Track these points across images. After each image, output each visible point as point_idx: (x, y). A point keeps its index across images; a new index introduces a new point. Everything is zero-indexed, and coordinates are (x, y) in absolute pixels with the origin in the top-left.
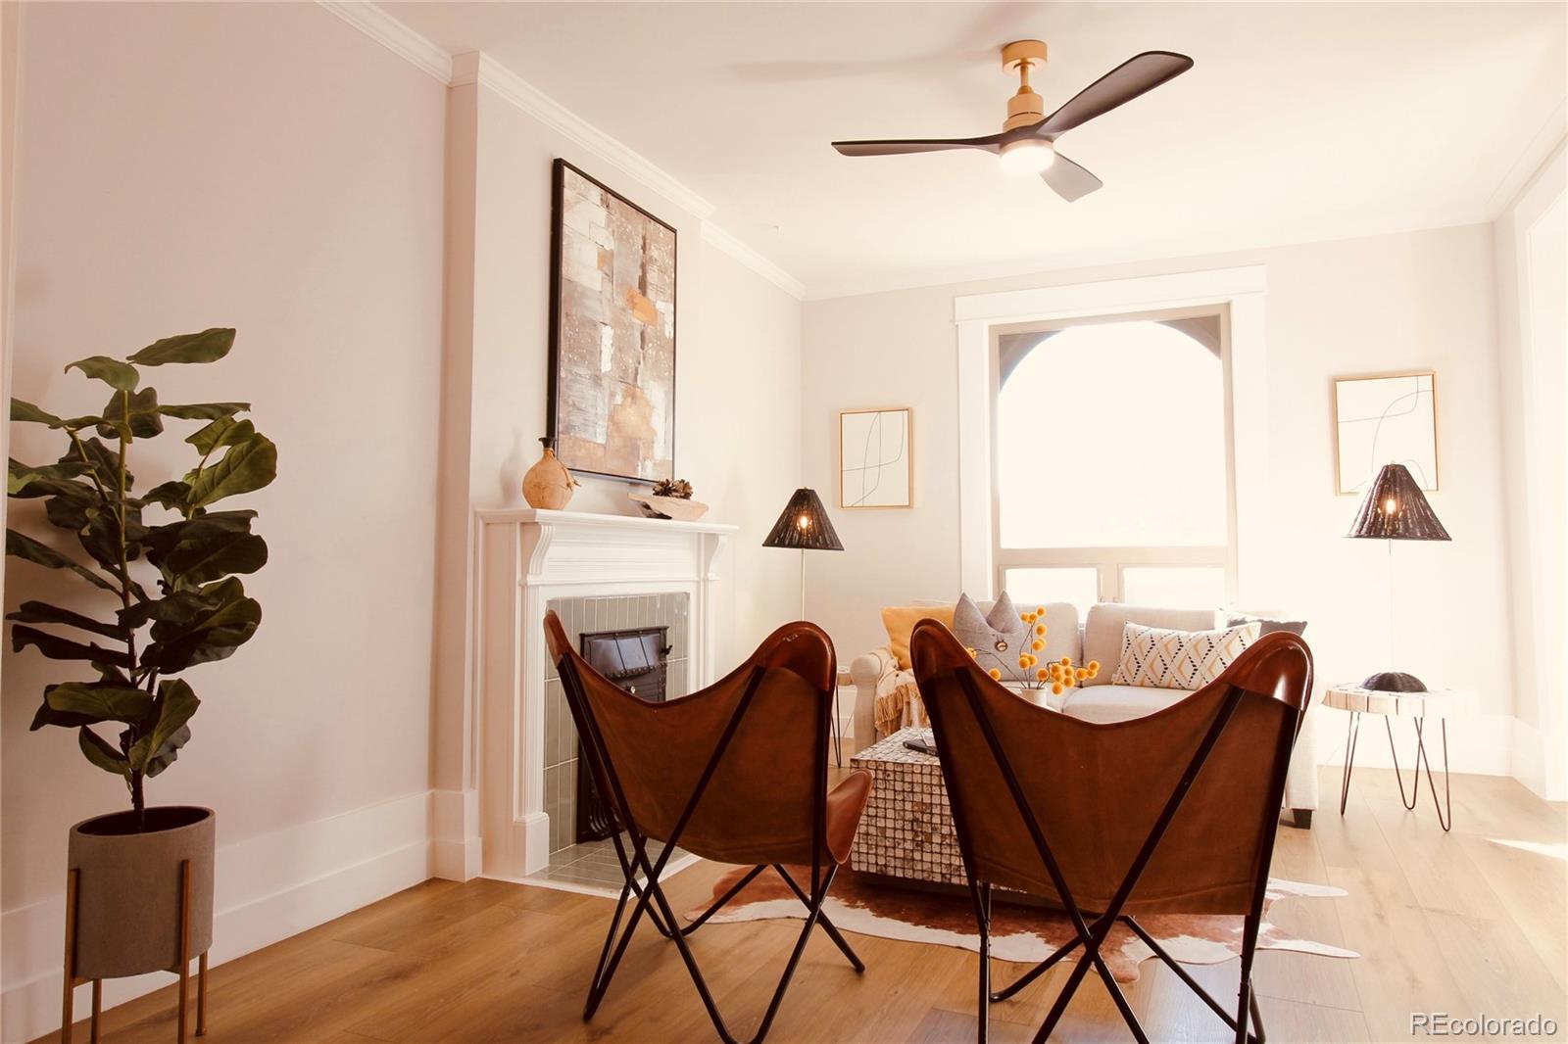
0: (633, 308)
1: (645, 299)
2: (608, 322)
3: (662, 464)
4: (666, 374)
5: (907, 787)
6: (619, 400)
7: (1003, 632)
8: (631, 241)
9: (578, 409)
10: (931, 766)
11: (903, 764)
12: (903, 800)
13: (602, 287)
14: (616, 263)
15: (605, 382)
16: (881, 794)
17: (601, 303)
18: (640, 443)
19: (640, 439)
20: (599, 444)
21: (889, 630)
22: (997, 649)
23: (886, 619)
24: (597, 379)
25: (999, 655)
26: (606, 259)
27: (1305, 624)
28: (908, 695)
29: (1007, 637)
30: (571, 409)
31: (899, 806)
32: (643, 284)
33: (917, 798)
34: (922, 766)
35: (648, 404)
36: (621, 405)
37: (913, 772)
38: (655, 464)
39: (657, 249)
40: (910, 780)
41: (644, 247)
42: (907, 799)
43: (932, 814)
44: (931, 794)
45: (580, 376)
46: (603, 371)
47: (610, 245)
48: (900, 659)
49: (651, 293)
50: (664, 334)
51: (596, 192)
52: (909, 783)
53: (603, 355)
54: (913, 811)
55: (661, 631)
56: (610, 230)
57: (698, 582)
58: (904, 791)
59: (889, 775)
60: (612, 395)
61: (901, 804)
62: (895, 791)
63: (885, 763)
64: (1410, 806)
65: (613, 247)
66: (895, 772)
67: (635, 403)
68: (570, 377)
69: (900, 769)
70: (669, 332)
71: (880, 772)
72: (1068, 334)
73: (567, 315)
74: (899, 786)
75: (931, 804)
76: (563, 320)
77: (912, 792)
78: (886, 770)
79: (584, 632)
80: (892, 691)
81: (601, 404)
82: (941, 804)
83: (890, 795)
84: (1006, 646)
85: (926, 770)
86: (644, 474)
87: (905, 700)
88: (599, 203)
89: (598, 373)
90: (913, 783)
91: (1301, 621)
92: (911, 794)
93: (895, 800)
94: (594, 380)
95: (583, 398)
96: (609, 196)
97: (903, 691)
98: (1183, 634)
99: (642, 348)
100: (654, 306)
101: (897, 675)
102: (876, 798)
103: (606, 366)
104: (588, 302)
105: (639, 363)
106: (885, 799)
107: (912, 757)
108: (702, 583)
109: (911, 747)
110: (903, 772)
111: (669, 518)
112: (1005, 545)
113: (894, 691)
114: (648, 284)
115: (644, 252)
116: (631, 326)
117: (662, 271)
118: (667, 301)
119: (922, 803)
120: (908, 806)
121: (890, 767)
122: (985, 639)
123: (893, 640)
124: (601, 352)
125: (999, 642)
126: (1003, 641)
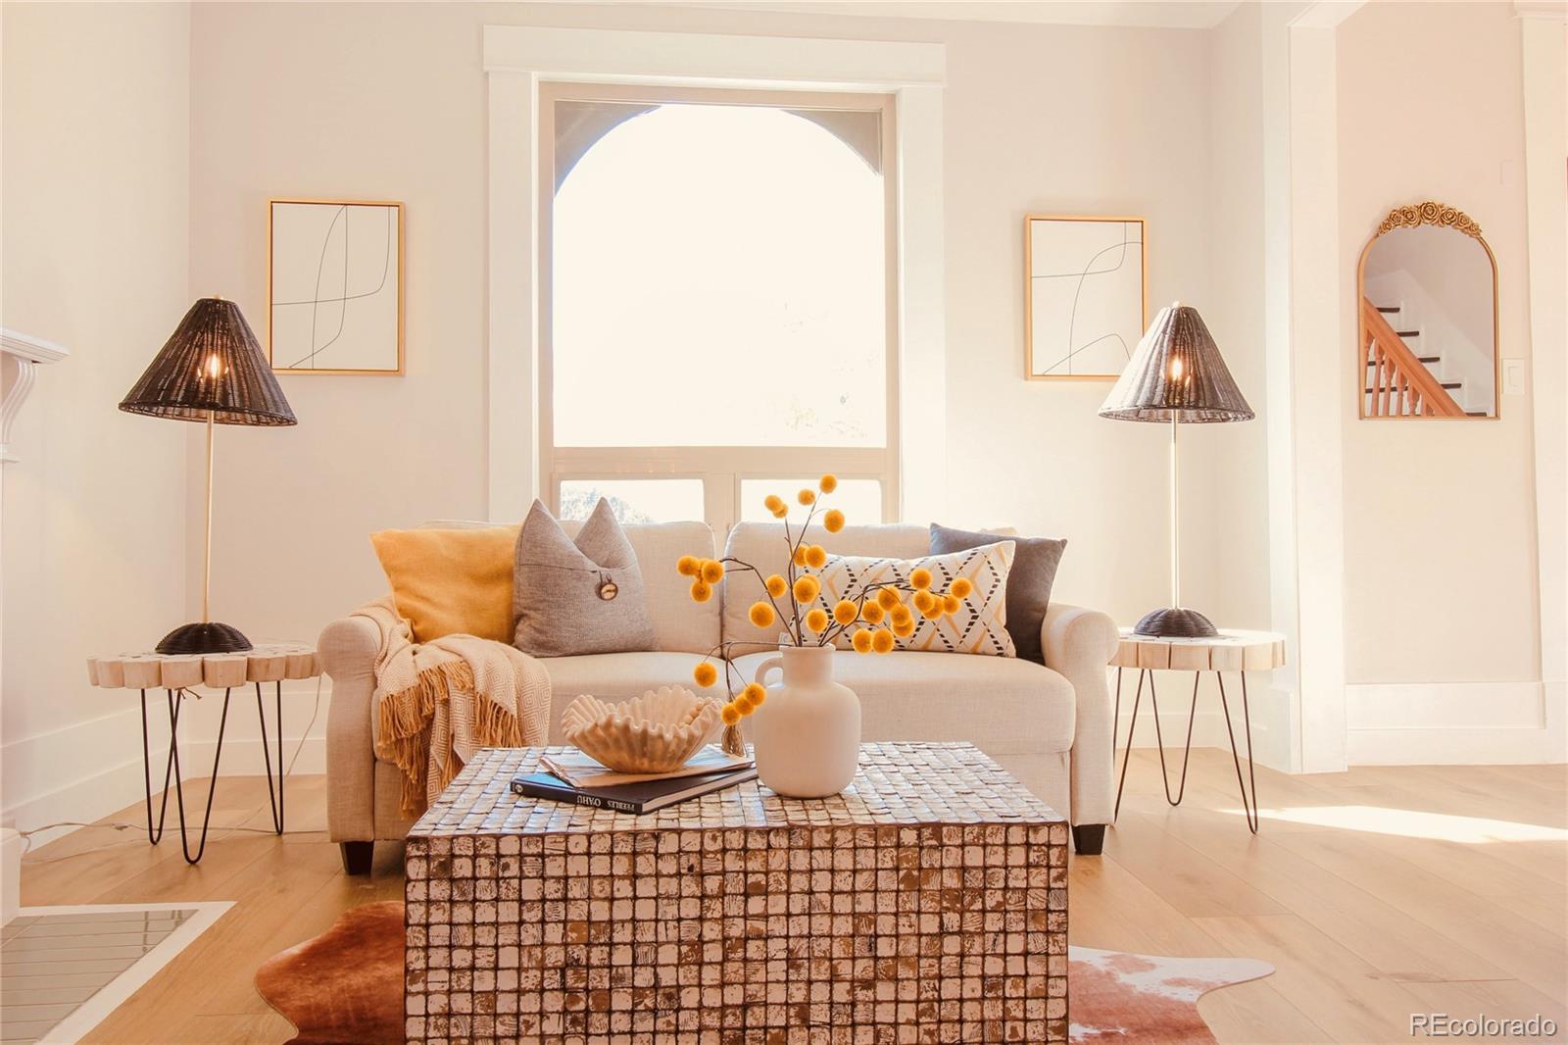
5: (552, 889)
7: (606, 565)
10: (612, 834)
11: (542, 836)
12: (543, 922)
16: (486, 913)
21: (390, 570)
22: (601, 597)
23: (382, 551)
25: (607, 606)
27: (1064, 543)
28: (444, 685)
29: (615, 574)
31: (530, 935)
33: (577, 912)
34: (589, 836)
37: (567, 854)
40: (560, 873)
42: (551, 916)
43: (611, 944)
44: (612, 900)
48: (414, 622)
52: (558, 879)
54: (566, 945)
58: (543, 900)
59: (506, 867)
61: (535, 931)
62: (521, 902)
63: (498, 838)
64: (1176, 802)
66: (521, 856)
69: (534, 849)
71: (483, 863)
72: (667, 111)
74: (531, 890)
75: (611, 922)
77: (565, 899)
78: (499, 856)
80: (412, 681)
82: (634, 920)
83: (509, 912)
84: (616, 591)
85: (600, 845)
87: (440, 695)
90: (566, 878)
91: (1059, 540)
92: (561, 906)
93: (521, 923)
97: (435, 680)
98: (898, 562)
101: (414, 653)
102: (473, 924)
106: (496, 924)
107: (549, 818)
109: (532, 792)
110: (542, 856)
112: (560, 441)
113: (417, 681)
119: (589, 922)
120: (554, 934)
121: (509, 847)
122: (579, 578)
123: (397, 589)
125: (601, 587)
126: (610, 582)
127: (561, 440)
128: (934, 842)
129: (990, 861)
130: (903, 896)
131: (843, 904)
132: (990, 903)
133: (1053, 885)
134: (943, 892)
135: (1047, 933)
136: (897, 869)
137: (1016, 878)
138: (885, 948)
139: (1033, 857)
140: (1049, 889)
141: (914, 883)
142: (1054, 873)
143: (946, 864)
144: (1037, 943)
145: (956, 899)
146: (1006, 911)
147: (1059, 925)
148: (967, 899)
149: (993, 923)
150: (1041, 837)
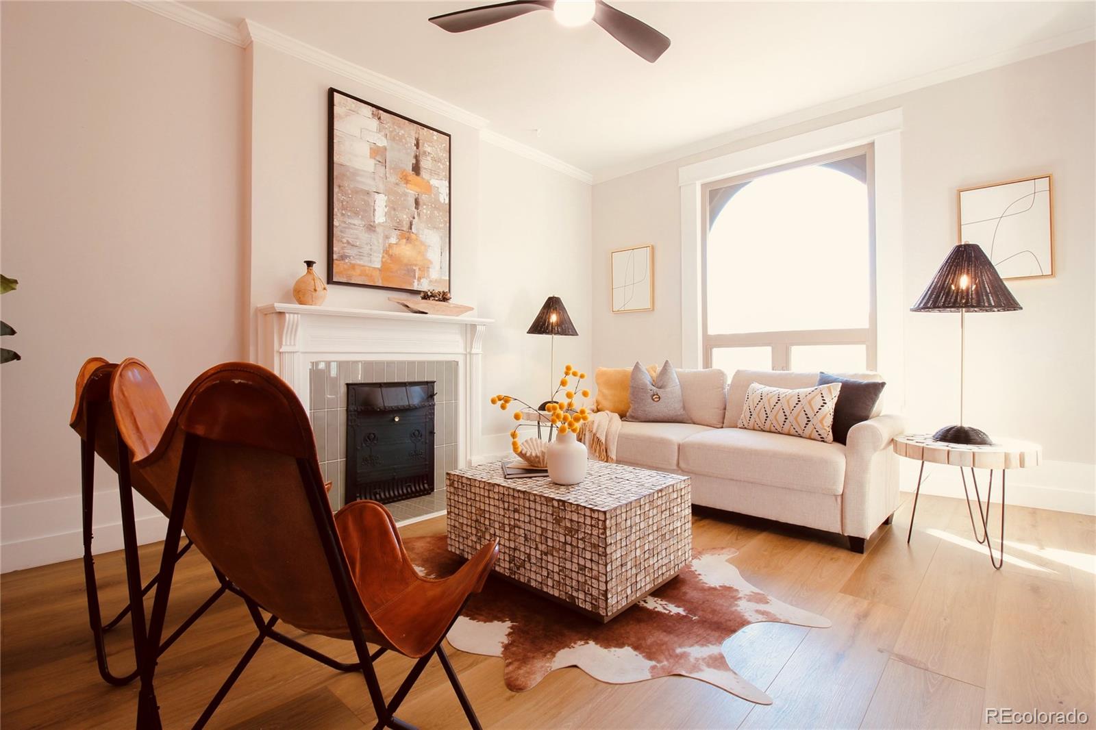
0: (407, 183)
1: (418, 178)
2: (381, 191)
3: (438, 282)
4: (441, 226)
6: (393, 240)
7: (659, 388)
8: (404, 141)
9: (353, 245)
12: (471, 505)
13: (375, 169)
14: (389, 155)
15: (379, 230)
17: (374, 179)
18: (416, 268)
19: (416, 265)
20: (374, 268)
22: (653, 400)
24: (371, 228)
25: (655, 404)
26: (378, 153)
30: (345, 245)
32: (416, 169)
35: (422, 243)
36: (396, 244)
38: (431, 281)
39: (429, 146)
41: (417, 145)
43: (484, 517)
45: (355, 225)
46: (377, 222)
47: (382, 142)
49: (424, 174)
50: (439, 200)
51: (368, 110)
53: (376, 213)
54: (476, 515)
55: (430, 384)
56: (383, 133)
57: (466, 355)
58: (471, 500)
60: (387, 237)
61: (470, 508)
62: (467, 498)
65: (386, 144)
67: (410, 243)
68: (343, 225)
70: (444, 198)
73: (339, 186)
75: (484, 511)
76: (336, 190)
79: (348, 382)
81: (376, 243)
83: (465, 500)
84: (659, 398)
86: (419, 287)
88: (371, 116)
89: (372, 224)
93: (467, 504)
94: (367, 228)
95: (357, 238)
96: (381, 112)
99: (417, 208)
100: (429, 183)
103: (380, 218)
104: (359, 178)
105: (414, 218)
108: (468, 356)
111: (426, 313)
114: (421, 169)
115: (417, 148)
116: (405, 195)
117: (436, 160)
118: (442, 180)
119: (480, 509)
120: (474, 511)
122: (645, 392)
124: (374, 210)
125: (654, 395)
126: (657, 395)
127: (712, 331)
128: (563, 508)
129: (580, 520)
130: (555, 525)
131: (538, 523)
132: (580, 537)
133: (600, 536)
134: (566, 527)
135: (599, 554)
136: (552, 515)
137: (588, 529)
138: (550, 543)
139: (593, 522)
140: (599, 537)
141: (558, 521)
142: (601, 531)
143: (567, 517)
144: (595, 558)
145: (570, 531)
146: (585, 541)
147: (603, 553)
148: (573, 533)
149: (581, 545)
150: (595, 515)
